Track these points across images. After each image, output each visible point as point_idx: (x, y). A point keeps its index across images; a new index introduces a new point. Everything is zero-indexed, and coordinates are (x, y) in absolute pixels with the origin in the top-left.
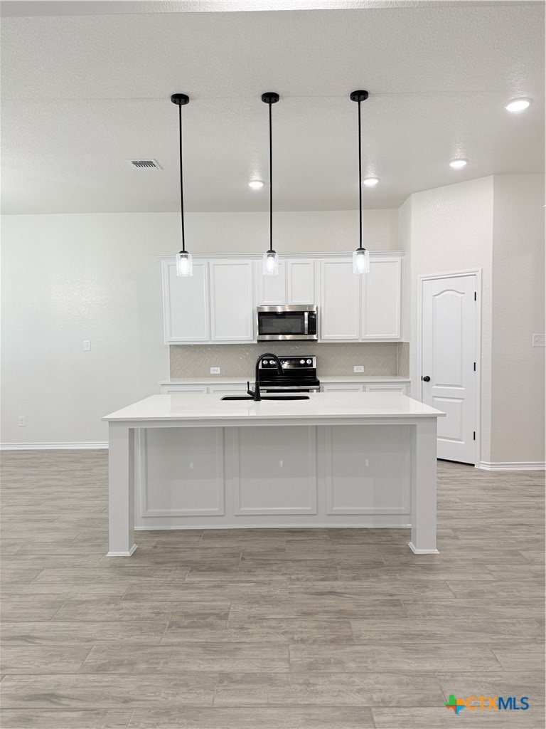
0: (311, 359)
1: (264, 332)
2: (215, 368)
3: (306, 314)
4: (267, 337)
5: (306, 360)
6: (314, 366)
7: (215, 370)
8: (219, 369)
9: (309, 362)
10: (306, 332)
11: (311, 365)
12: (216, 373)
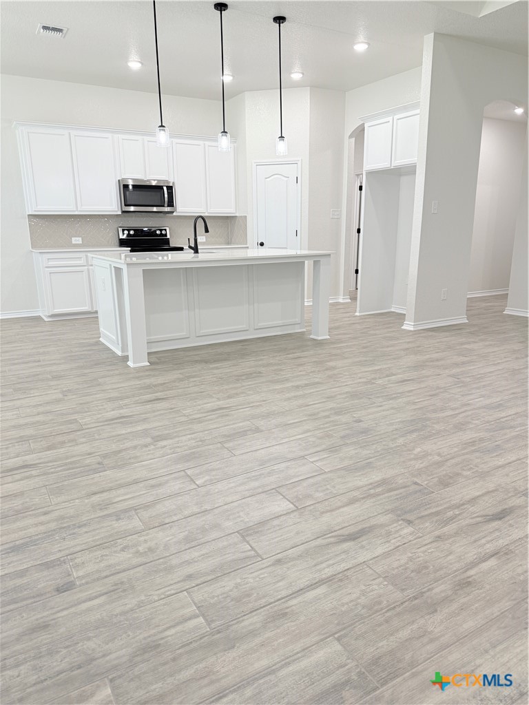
0: (165, 230)
1: (128, 203)
2: (77, 238)
3: (165, 188)
4: (132, 209)
5: (161, 230)
6: (168, 237)
7: (77, 240)
8: (80, 239)
9: (163, 232)
10: (166, 205)
11: (166, 235)
12: (77, 243)
